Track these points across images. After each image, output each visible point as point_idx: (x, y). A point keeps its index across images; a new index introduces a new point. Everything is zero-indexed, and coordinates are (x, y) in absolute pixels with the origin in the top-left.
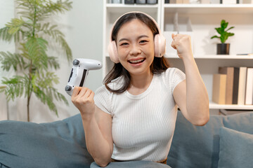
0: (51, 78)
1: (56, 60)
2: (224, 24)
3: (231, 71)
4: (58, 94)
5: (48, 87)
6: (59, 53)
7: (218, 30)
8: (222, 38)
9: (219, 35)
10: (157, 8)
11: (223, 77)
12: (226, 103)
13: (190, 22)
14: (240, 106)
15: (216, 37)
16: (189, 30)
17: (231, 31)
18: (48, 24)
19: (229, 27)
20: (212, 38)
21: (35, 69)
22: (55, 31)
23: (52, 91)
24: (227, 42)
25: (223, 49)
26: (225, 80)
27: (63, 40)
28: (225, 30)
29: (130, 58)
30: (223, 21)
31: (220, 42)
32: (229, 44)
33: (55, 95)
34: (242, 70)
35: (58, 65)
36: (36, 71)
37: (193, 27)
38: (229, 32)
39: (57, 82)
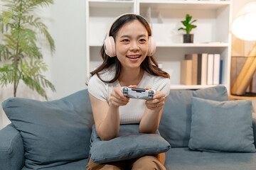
0: (39, 66)
1: (39, 50)
2: (188, 18)
3: (195, 57)
4: (46, 80)
5: (36, 74)
6: (41, 44)
7: (184, 23)
8: (188, 30)
9: (185, 27)
10: (133, 3)
11: (189, 63)
12: (192, 84)
13: (160, 15)
14: (203, 86)
15: (182, 28)
16: (160, 22)
17: (194, 24)
18: (32, 16)
19: (192, 20)
20: (179, 29)
21: (18, 60)
22: (39, 23)
23: (40, 78)
24: (191, 33)
25: (188, 38)
26: (190, 64)
27: (46, 32)
28: (190, 23)
29: (130, 53)
30: (188, 15)
31: (185, 33)
32: (193, 35)
33: (42, 82)
34: (204, 56)
35: (41, 56)
36: (20, 62)
37: (163, 20)
38: (192, 24)
39: (45, 69)
